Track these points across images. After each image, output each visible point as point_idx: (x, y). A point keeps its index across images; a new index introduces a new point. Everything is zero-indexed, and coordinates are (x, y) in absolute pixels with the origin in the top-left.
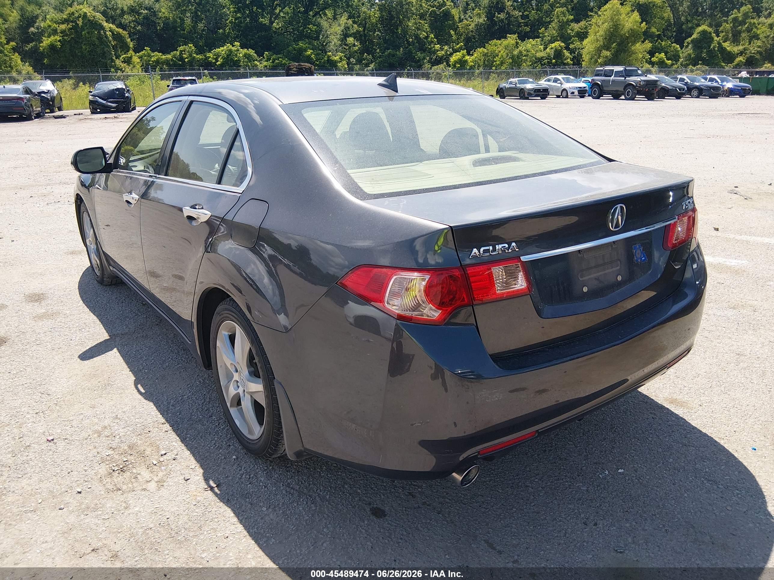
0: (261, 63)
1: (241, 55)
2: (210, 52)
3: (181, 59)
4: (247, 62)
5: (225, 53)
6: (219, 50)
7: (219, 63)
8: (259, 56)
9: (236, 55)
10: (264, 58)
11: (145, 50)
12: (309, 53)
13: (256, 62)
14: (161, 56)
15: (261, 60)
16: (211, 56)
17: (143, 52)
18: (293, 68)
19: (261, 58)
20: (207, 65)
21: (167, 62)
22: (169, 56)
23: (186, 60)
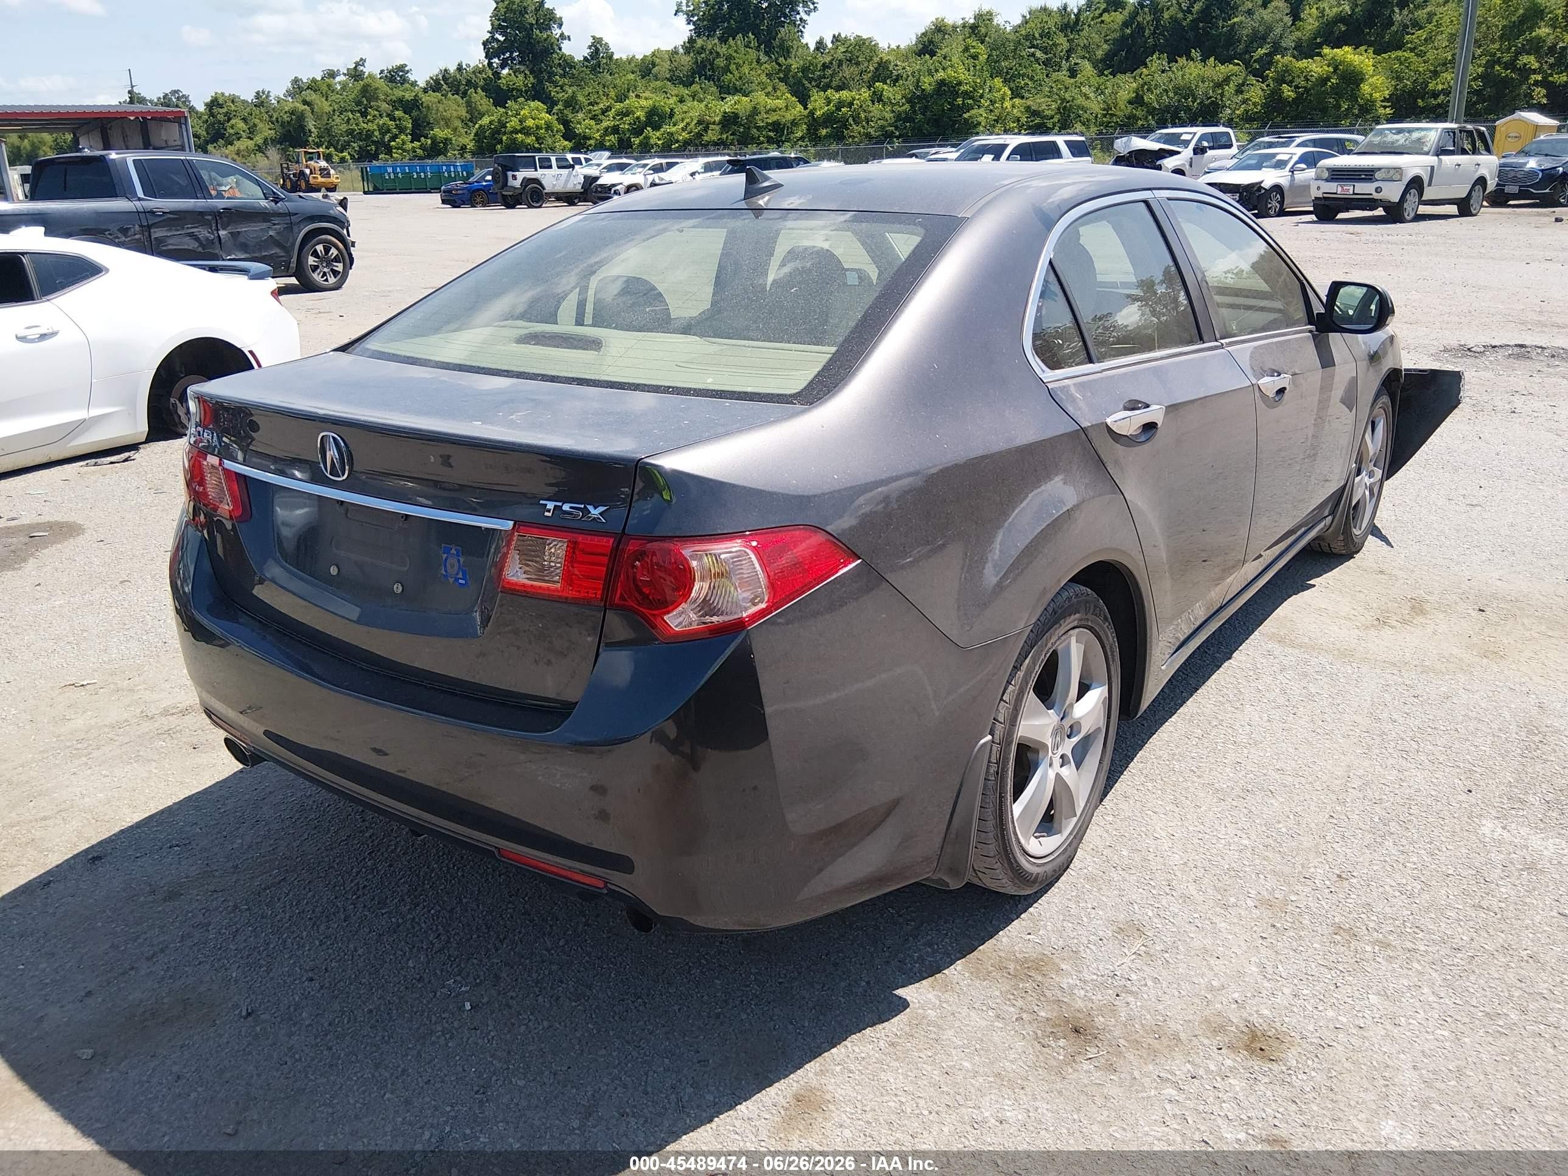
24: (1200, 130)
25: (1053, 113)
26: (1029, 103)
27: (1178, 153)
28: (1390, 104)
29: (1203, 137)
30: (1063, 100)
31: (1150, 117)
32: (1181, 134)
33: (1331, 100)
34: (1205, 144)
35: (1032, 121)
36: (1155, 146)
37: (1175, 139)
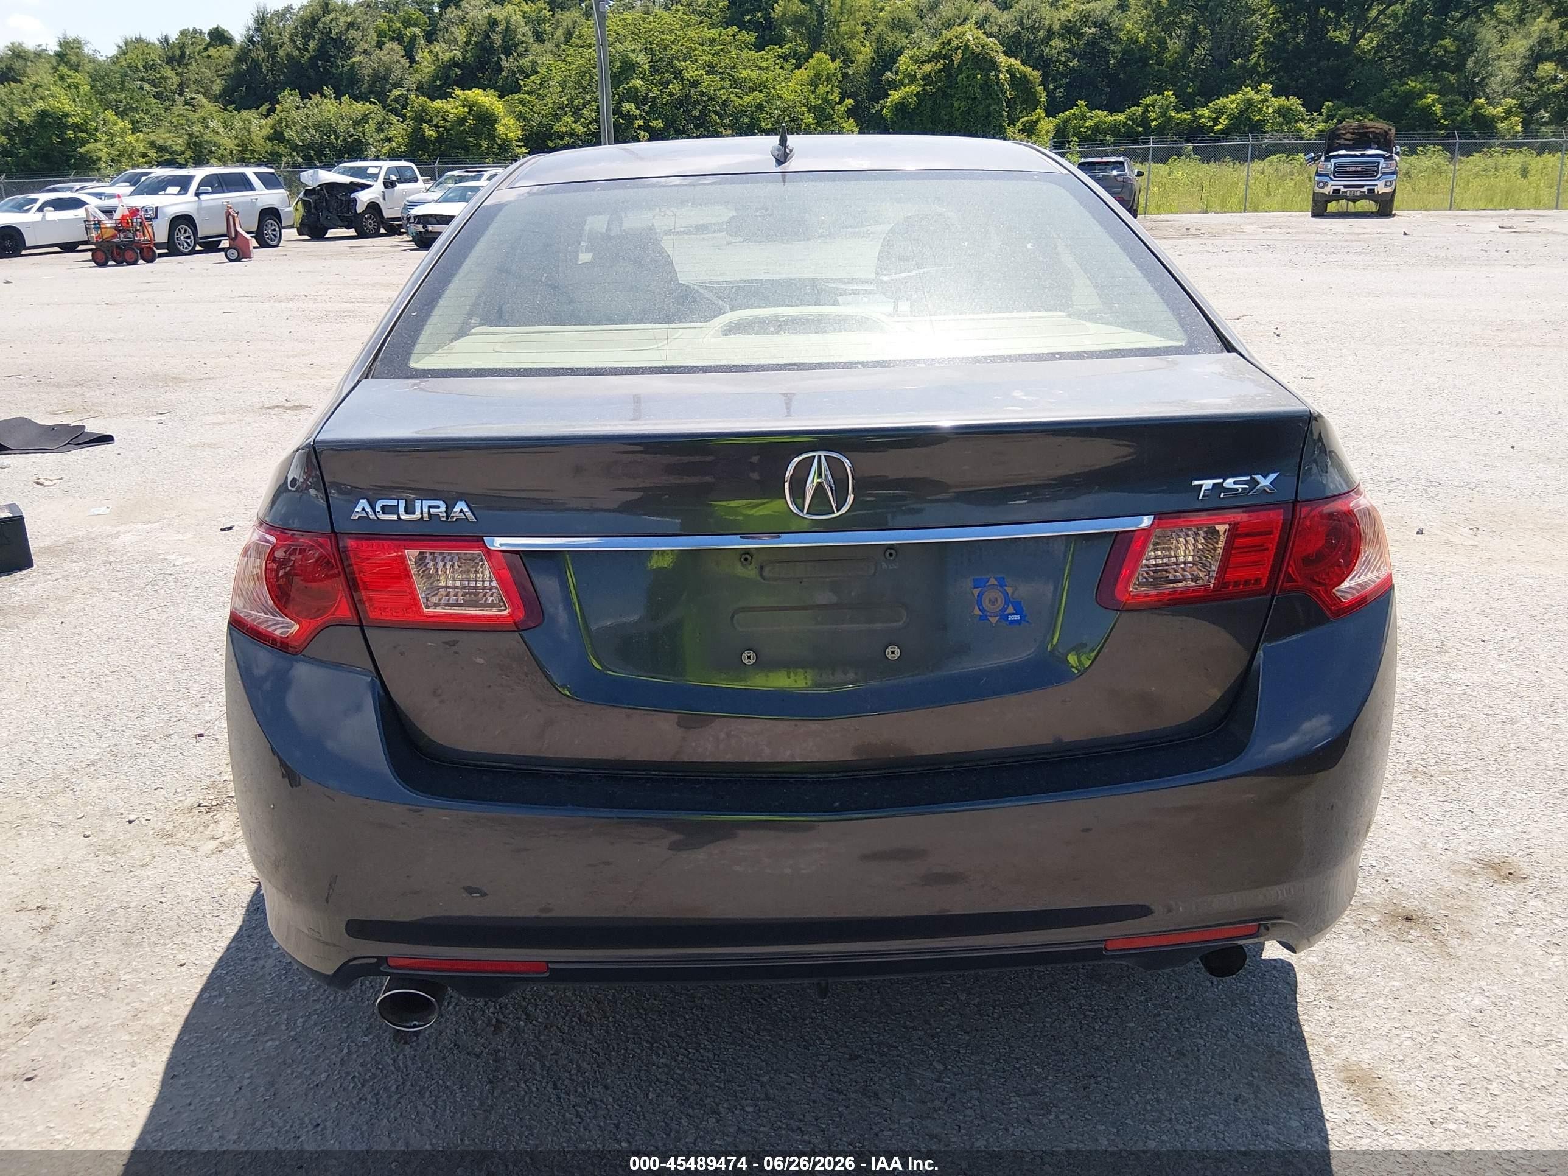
0: (1312, 126)
1: (1270, 110)
2: (1206, 105)
3: (1145, 122)
4: (1281, 124)
5: (1236, 107)
6: (1226, 100)
7: (1218, 127)
8: (1310, 111)
9: (1260, 110)
10: (1321, 114)
11: (1077, 105)
12: (1430, 100)
13: (1301, 124)
14: (1106, 117)
15: (1313, 120)
16: (1207, 115)
17: (1072, 111)
18: (1344, 134)
19: (1315, 114)
20: (1195, 132)
21: (1114, 129)
22: (1121, 117)
23: (1154, 123)
24: (387, 164)
25: (183, 149)
26: (153, 137)
27: (369, 186)
28: (522, 144)
29: (389, 171)
30: (191, 135)
31: (295, 154)
32: (367, 168)
33: (472, 139)
34: (394, 178)
35: (161, 157)
36: (346, 179)
37: (361, 172)
